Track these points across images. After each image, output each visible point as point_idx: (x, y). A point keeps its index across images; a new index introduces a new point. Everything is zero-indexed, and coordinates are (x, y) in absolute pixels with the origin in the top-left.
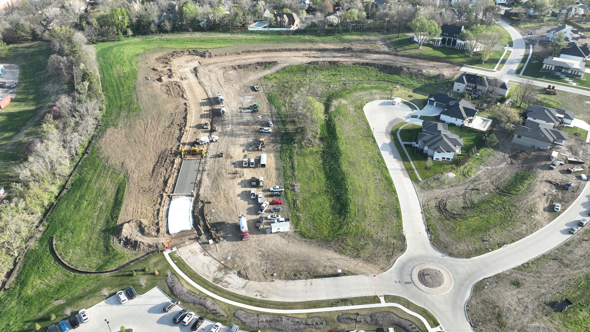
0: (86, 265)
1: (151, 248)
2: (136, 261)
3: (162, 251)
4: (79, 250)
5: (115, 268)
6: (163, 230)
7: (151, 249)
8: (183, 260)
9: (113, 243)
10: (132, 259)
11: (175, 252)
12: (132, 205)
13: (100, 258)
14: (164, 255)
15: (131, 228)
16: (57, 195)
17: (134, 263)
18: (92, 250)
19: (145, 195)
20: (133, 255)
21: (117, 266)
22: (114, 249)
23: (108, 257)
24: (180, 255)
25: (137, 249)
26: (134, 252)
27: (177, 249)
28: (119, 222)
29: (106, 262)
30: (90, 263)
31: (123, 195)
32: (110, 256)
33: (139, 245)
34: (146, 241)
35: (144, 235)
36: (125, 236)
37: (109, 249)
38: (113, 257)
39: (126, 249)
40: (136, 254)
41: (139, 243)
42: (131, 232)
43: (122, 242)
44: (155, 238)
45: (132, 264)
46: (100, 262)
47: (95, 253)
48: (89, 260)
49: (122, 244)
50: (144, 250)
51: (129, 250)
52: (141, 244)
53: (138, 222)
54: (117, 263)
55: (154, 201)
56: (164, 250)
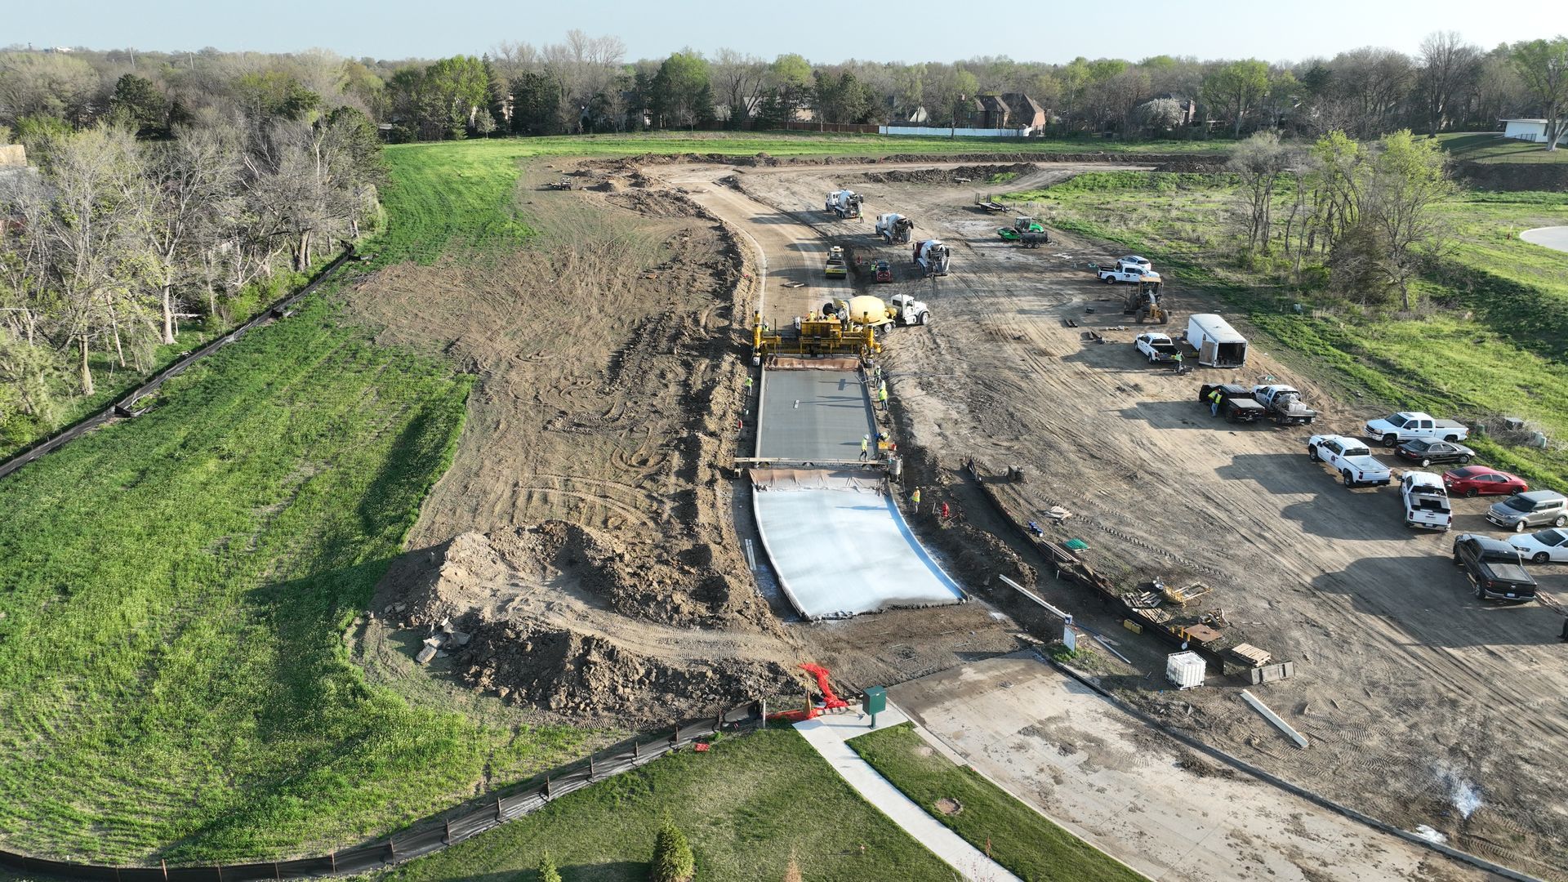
0: (77, 807)
1: (683, 694)
2: (559, 790)
3: (783, 723)
4: (67, 697)
5: (351, 840)
6: (742, 590)
7: (682, 704)
8: (1014, 803)
9: (359, 650)
10: (512, 770)
11: (904, 735)
12: (506, 472)
13: (223, 756)
14: (810, 753)
15: (501, 567)
16: (56, 428)
17: (536, 802)
18: (171, 695)
19: (581, 439)
20: (523, 740)
21: (374, 822)
22: (358, 691)
23: (302, 745)
24: (960, 761)
25: (559, 699)
26: (532, 718)
27: (912, 710)
28: (414, 539)
29: (275, 789)
30: (125, 795)
31: (446, 436)
32: (316, 743)
33: (583, 662)
34: (635, 648)
35: (611, 607)
36: (463, 607)
37: (321, 691)
38: (347, 745)
39: (461, 697)
40: (549, 736)
41: (576, 646)
42: (506, 591)
43: (434, 642)
44: (697, 633)
45: (517, 810)
46: (220, 790)
47: (191, 721)
48: (124, 767)
49: (427, 657)
50: (618, 708)
51: (493, 705)
52: (594, 656)
53: (560, 532)
54: (371, 802)
55: (644, 462)
56: (804, 716)
